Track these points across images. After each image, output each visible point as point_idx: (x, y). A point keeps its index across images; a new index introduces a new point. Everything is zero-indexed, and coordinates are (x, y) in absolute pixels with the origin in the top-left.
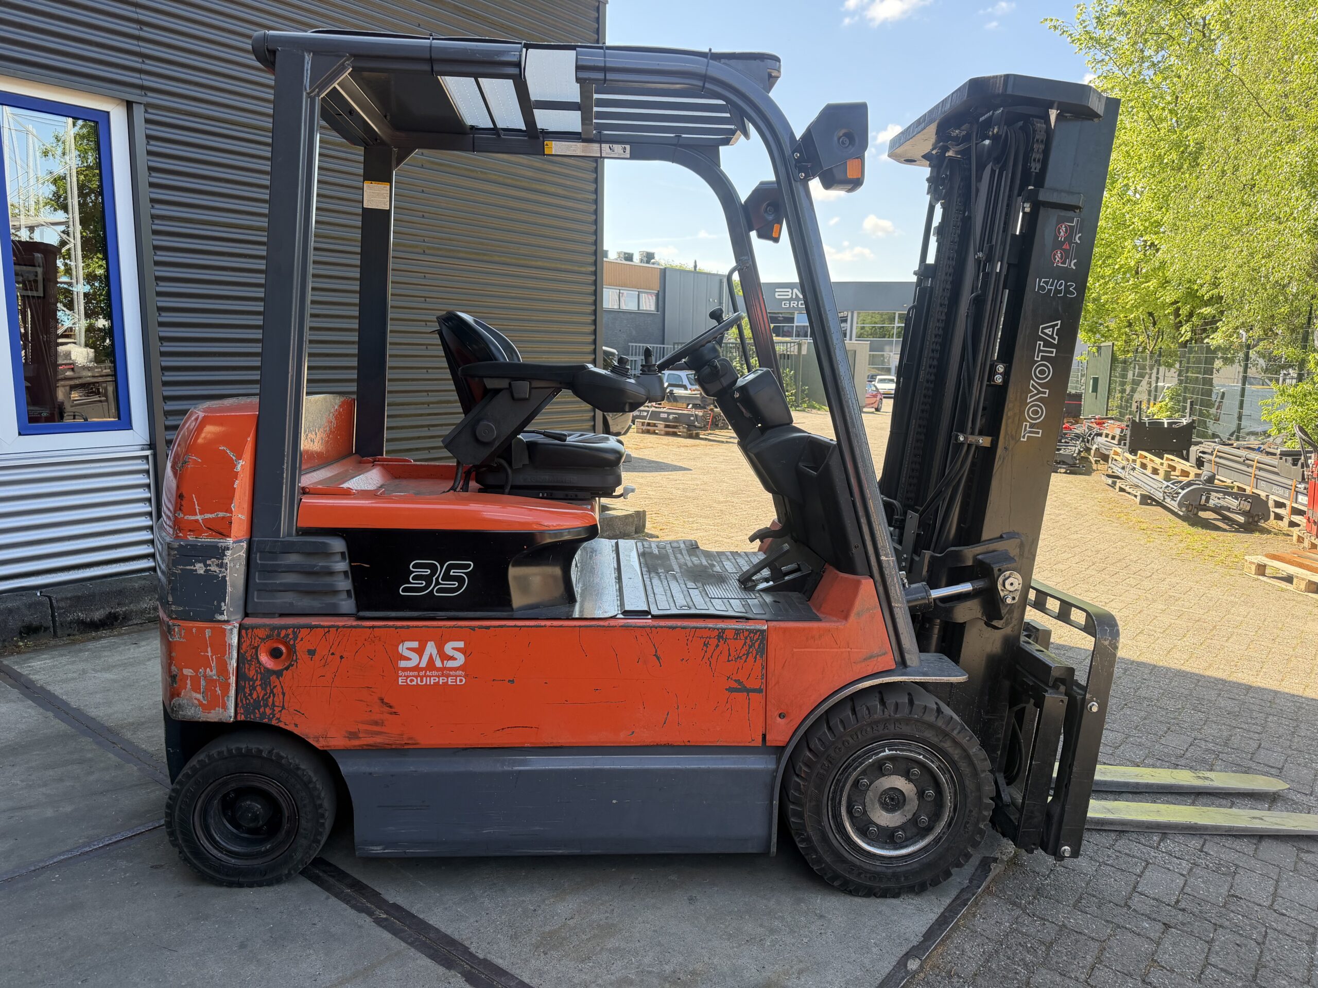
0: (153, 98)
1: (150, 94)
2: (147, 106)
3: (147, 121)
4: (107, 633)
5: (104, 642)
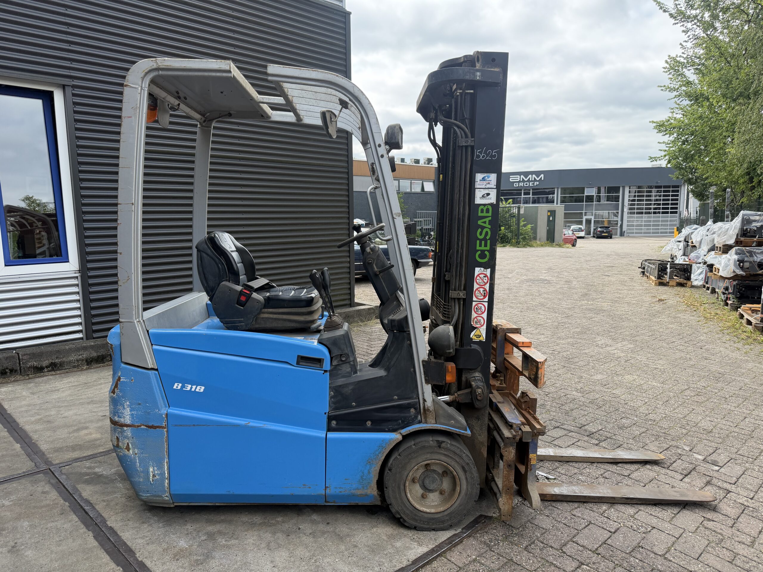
0: (76, 82)
1: (74, 80)
2: (74, 87)
3: (74, 95)
4: (50, 373)
5: (45, 378)
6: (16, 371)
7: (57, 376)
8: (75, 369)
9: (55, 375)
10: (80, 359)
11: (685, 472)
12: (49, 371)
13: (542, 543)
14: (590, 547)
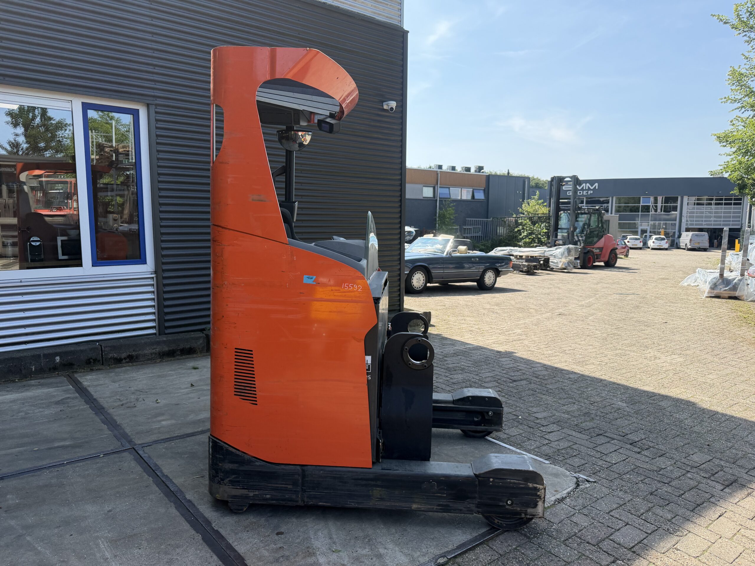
0: (159, 101)
1: (158, 100)
2: (156, 105)
3: (156, 113)
4: (127, 364)
5: (124, 368)
6: (99, 361)
7: (134, 367)
8: (149, 362)
9: (132, 366)
10: (154, 352)
11: (727, 483)
12: (128, 362)
13: (581, 539)
14: (626, 546)
